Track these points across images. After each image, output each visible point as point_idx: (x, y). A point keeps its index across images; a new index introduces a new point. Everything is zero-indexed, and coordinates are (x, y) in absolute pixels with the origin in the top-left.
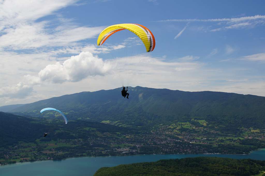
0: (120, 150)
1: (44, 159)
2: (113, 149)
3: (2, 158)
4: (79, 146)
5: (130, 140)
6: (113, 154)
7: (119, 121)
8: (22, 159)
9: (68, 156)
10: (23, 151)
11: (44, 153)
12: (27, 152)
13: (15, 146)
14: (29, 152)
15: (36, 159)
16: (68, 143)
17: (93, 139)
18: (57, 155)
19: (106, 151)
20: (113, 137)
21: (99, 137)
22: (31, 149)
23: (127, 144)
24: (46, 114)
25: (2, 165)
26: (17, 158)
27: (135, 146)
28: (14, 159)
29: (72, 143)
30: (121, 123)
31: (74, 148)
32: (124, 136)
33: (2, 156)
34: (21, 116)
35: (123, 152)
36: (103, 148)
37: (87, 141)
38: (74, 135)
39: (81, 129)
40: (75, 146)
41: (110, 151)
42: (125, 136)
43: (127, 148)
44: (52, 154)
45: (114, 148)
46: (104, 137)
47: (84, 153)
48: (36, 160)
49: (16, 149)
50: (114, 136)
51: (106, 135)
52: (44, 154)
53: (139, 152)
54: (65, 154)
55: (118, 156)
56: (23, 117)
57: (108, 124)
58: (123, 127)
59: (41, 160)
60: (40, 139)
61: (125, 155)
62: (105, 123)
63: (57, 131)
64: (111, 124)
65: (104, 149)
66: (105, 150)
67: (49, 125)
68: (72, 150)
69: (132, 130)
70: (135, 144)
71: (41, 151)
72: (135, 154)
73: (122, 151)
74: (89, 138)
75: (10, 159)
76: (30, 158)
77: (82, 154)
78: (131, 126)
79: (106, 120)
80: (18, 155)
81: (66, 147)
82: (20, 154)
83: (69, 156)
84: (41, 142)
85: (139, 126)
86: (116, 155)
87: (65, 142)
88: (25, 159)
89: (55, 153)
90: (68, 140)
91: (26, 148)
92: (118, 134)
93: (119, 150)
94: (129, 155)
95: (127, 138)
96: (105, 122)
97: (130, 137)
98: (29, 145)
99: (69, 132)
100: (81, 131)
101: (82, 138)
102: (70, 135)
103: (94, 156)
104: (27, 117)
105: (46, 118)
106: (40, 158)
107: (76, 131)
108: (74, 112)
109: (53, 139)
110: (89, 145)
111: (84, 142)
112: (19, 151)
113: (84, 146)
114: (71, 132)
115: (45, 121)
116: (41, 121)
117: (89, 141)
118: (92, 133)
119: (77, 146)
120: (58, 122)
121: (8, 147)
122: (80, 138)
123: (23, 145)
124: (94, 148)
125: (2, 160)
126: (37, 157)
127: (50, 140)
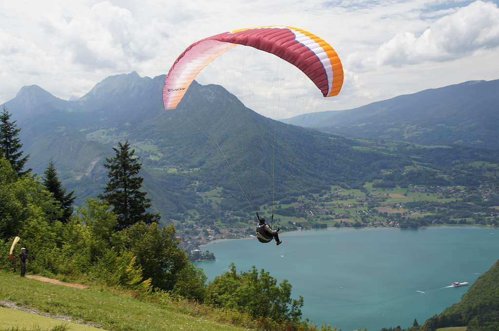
1: (382, 225)
3: (302, 216)
4: (457, 201)
8: (339, 221)
9: (431, 222)
10: (339, 206)
11: (381, 213)
12: (347, 207)
13: (325, 193)
14: (352, 207)
15: (365, 224)
16: (432, 193)
17: (491, 188)
18: (409, 218)
22: (356, 203)
24: (385, 132)
25: (302, 228)
26: (328, 219)
28: (323, 219)
29: (441, 194)
31: (445, 205)
33: (302, 213)
34: (335, 134)
37: (475, 191)
39: (462, 165)
40: (448, 200)
44: (398, 215)
47: (468, 217)
48: (366, 226)
49: (327, 200)
52: (381, 215)
54: (428, 216)
56: (338, 137)
59: (375, 227)
60: (373, 183)
63: (408, 169)
67: (392, 154)
68: (442, 209)
71: (375, 208)
74: (481, 186)
75: (316, 220)
76: (354, 219)
77: (463, 219)
80: (331, 214)
81: (428, 203)
82: (333, 210)
83: (433, 222)
84: (375, 189)
87: (426, 191)
88: (344, 222)
89: (404, 215)
90: (431, 187)
91: (346, 199)
98: (352, 195)
99: (435, 170)
100: (462, 169)
101: (463, 185)
102: (436, 177)
103: (493, 224)
104: (347, 138)
105: (385, 140)
106: (373, 221)
107: (450, 169)
108: (447, 127)
109: (400, 185)
110: (481, 200)
111: (468, 194)
112: (333, 205)
113: (469, 203)
114: (438, 171)
115: (382, 146)
116: (375, 147)
117: (481, 191)
118: (488, 174)
119: (452, 202)
120: (411, 149)
121: (311, 196)
122: (459, 184)
123: (339, 193)
124: (492, 208)
125: (302, 220)
126: (367, 220)
127: (393, 186)
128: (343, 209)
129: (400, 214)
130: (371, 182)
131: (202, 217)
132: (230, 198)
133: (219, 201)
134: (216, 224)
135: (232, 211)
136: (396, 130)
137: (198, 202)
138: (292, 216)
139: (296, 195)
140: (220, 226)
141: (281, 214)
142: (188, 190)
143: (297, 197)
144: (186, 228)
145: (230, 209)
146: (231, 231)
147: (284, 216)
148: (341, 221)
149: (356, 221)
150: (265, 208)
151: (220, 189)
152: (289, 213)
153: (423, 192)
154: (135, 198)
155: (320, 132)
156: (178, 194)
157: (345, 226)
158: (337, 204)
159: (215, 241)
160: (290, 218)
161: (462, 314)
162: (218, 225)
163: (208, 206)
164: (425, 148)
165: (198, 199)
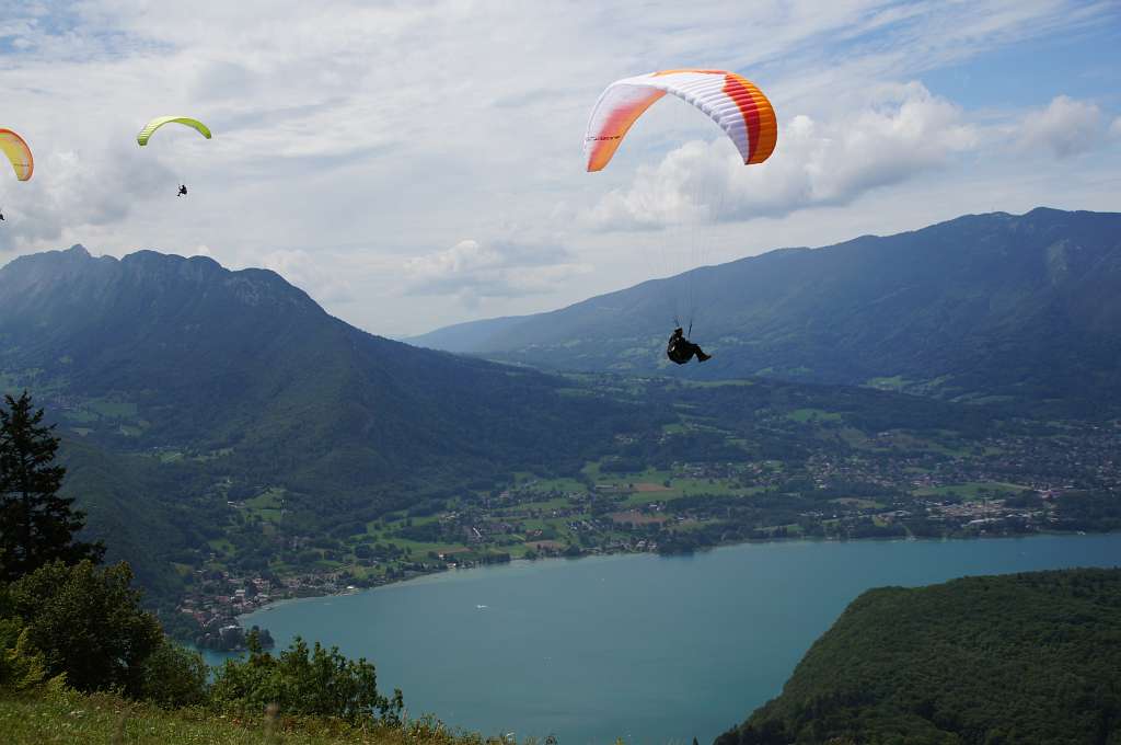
0: (957, 513)
2: (924, 507)
3: (458, 539)
4: (767, 491)
5: (1006, 464)
6: (928, 530)
7: (949, 376)
8: (533, 545)
9: (720, 537)
10: (533, 514)
11: (619, 525)
12: (550, 517)
13: (504, 489)
14: (559, 516)
15: (588, 549)
16: (719, 477)
17: (831, 462)
18: (675, 532)
19: (893, 514)
20: (923, 453)
21: (856, 450)
22: (567, 506)
23: (993, 481)
24: (620, 356)
25: (457, 566)
26: (511, 543)
27: (1032, 492)
28: (501, 544)
29: (736, 480)
30: (959, 388)
31: (745, 501)
32: (977, 448)
33: (455, 533)
34: (519, 364)
35: (972, 518)
36: (877, 502)
37: (800, 469)
38: (743, 442)
39: (774, 418)
40: (751, 491)
41: (908, 513)
42: (980, 446)
43: (992, 502)
44: (654, 527)
45: (929, 503)
46: (883, 454)
47: (790, 522)
48: (590, 553)
49: (507, 503)
50: (926, 446)
51: (890, 443)
52: (619, 528)
53: (1052, 520)
54: (713, 526)
55: (949, 537)
56: (525, 371)
57: (895, 392)
58: (971, 403)
59: (610, 554)
60: (600, 464)
61: (983, 531)
62: (884, 389)
63: (670, 430)
64: (911, 393)
65: (883, 506)
66: (887, 510)
67: (636, 402)
68: (739, 509)
69: (1014, 419)
70: (1030, 484)
71: (607, 514)
72: (1032, 532)
73: (967, 514)
74: (811, 459)
75: (487, 547)
76: (565, 541)
77: (781, 527)
78: (1011, 398)
79: (888, 376)
80: (517, 531)
81: (711, 497)
82: (521, 524)
83: (724, 536)
84: (605, 475)
85: (1047, 401)
86: (938, 536)
87: (706, 475)
88: (546, 548)
89: (665, 524)
90: (718, 466)
91: (547, 499)
92: (949, 438)
93: (953, 511)
94: (1005, 533)
95: (993, 458)
96: (882, 386)
97: (1002, 452)
98: (558, 490)
99: (724, 432)
100: (773, 427)
101: (778, 459)
102: (726, 445)
103: (838, 535)
104: (544, 372)
105: (621, 374)
106: (604, 542)
107: (753, 428)
108: (741, 343)
109: (655, 464)
110: (812, 488)
111: (790, 476)
112: (520, 513)
113: (791, 495)
114: (728, 433)
115: (616, 387)
116: (600, 388)
117: (811, 468)
118: (823, 435)
119: (758, 494)
120: (673, 390)
121: (475, 497)
122: (771, 457)
123: (532, 488)
124: (834, 501)
125: (457, 548)
126: (591, 539)
127: (641, 468)
128: (540, 520)
129: (658, 524)
130: (595, 460)
131: (242, 555)
132: (302, 509)
133: (278, 517)
134: (273, 568)
135: (306, 538)
136: (641, 351)
137: (231, 521)
138: (435, 541)
139: (442, 495)
140: (280, 571)
141: (412, 539)
142: (208, 496)
143: (443, 501)
144: (206, 580)
145: (302, 533)
146: (307, 581)
147: (419, 541)
148: (539, 547)
149: (569, 543)
150: (377, 527)
151: (278, 492)
152: (431, 534)
153: (701, 477)
154: (48, 511)
155: (490, 363)
156: (184, 507)
157: (548, 556)
158: (529, 510)
159: (271, 605)
160: (431, 544)
161: (786, 722)
162: (277, 568)
163: (253, 529)
164: (700, 388)
165: (230, 516)
